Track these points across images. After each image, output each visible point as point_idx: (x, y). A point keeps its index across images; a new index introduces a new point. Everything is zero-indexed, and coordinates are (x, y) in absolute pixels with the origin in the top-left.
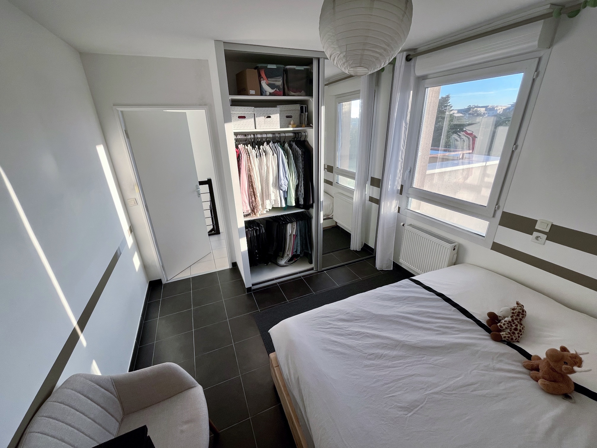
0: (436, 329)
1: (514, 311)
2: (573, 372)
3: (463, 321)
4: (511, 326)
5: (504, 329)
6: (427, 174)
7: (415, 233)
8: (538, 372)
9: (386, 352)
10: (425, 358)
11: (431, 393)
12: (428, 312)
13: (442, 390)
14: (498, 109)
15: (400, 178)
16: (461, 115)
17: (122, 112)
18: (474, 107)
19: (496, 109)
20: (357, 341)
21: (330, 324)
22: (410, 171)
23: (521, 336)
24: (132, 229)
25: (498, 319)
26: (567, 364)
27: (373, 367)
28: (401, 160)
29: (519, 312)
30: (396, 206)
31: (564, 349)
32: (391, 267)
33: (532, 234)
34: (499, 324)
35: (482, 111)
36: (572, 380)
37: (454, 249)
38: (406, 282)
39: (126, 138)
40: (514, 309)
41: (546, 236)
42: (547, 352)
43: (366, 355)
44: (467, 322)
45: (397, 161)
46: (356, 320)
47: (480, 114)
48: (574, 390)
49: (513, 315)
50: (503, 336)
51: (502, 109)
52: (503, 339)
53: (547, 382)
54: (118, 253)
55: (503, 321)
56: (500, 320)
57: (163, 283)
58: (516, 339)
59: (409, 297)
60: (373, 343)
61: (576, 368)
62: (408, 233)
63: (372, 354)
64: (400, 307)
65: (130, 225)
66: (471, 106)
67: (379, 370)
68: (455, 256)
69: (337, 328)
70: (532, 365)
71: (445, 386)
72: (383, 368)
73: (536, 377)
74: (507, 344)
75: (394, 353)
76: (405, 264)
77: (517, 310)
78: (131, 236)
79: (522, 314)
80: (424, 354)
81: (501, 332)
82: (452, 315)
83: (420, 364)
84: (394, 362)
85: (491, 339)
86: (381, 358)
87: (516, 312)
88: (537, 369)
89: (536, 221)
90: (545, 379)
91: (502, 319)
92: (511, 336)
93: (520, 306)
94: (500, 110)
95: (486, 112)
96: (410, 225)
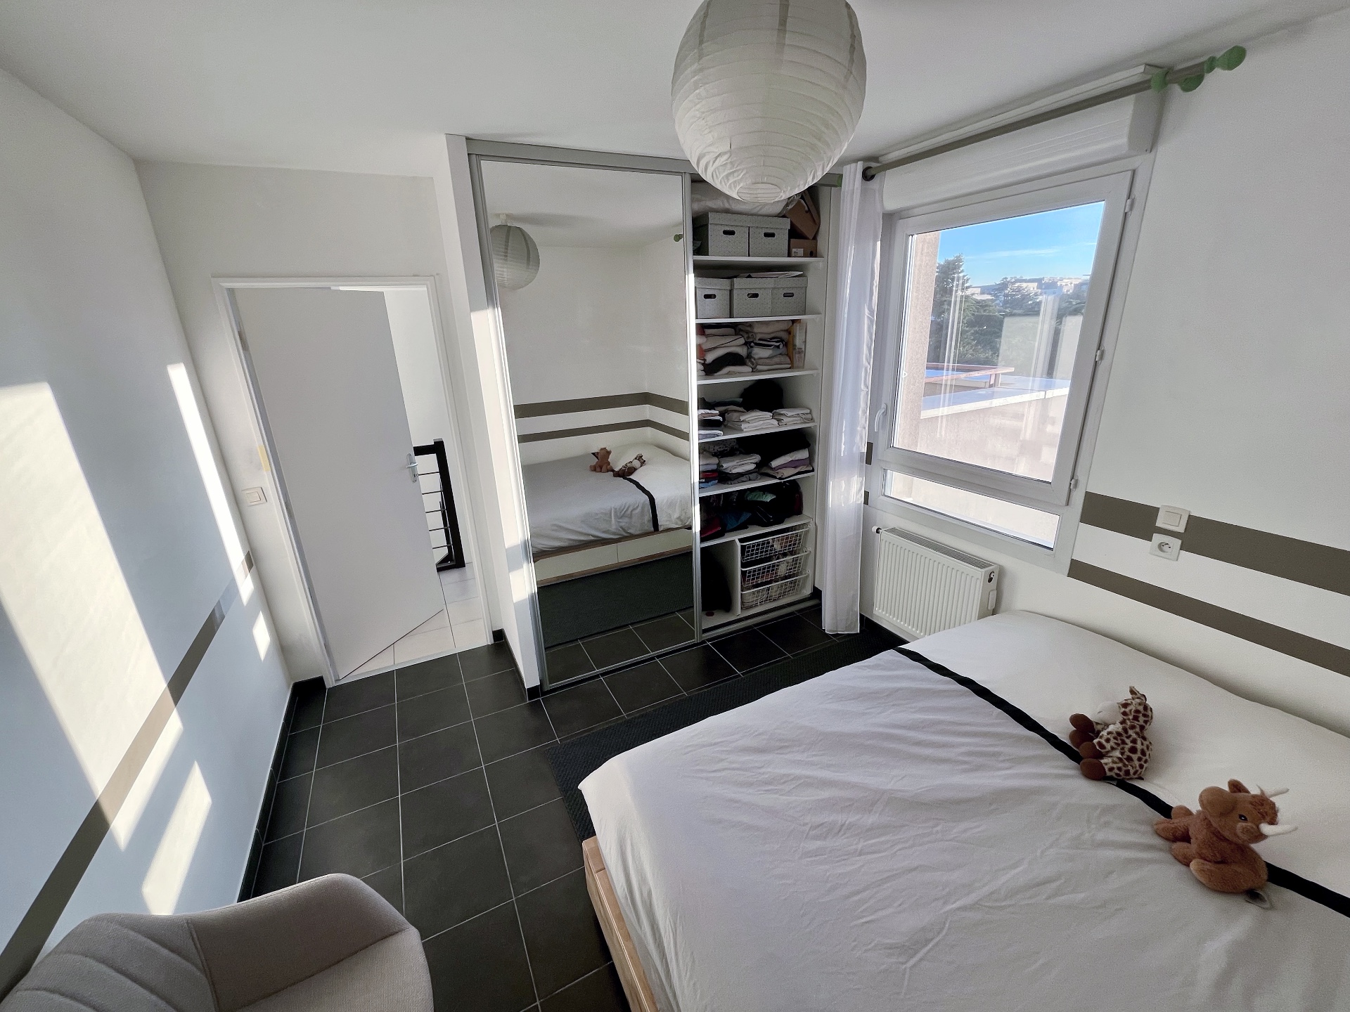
0: (960, 758)
1: (1127, 710)
2: (1260, 837)
3: (1018, 739)
4: (1124, 742)
5: (1108, 752)
6: (921, 418)
7: (904, 548)
8: (1188, 845)
9: (853, 818)
10: (939, 828)
11: (959, 909)
12: (940, 722)
13: (981, 900)
14: (1064, 284)
15: (865, 428)
16: (989, 297)
17: (231, 292)
18: (1013, 280)
19: (1059, 284)
20: (784, 797)
21: (722, 760)
22: (885, 413)
23: (1145, 765)
24: (251, 560)
25: (1094, 729)
26: (1246, 819)
27: (822, 855)
28: (866, 389)
29: (1137, 711)
30: (860, 489)
31: (1236, 787)
32: (855, 626)
33: (1150, 539)
34: (1095, 741)
35: (1032, 289)
36: (1263, 858)
37: (990, 580)
38: (889, 656)
39: (241, 351)
40: (1125, 705)
41: (1179, 542)
42: (1201, 796)
43: (807, 828)
44: (1028, 739)
45: (856, 391)
46: (781, 748)
47: (1027, 295)
48: (1268, 880)
49: (1125, 717)
50: (1106, 768)
51: (1071, 283)
52: (1109, 774)
53: (1208, 866)
54: (217, 615)
55: (1104, 733)
56: (1099, 732)
57: (327, 687)
58: (1135, 773)
59: (898, 690)
60: (822, 800)
61: (1266, 828)
62: (887, 549)
63: (819, 826)
64: (878, 714)
65: (248, 549)
66: (1008, 280)
67: (838, 861)
68: (993, 595)
69: (738, 769)
70: (1176, 828)
71: (986, 890)
72: (845, 857)
73: (1185, 858)
74: (1118, 786)
75: (871, 819)
76: (886, 618)
77: (1132, 708)
78: (249, 575)
79: (1145, 715)
80: (937, 819)
81: (1102, 759)
82: (992, 725)
83: (930, 842)
84: (870, 842)
85: (1081, 776)
86: (840, 834)
87: (1130, 711)
88: (1186, 838)
89: (1158, 509)
90: (1206, 860)
91: (1103, 729)
92: (1125, 765)
93: (1138, 698)
94: (1068, 287)
95: (1040, 291)
96: (893, 531)
